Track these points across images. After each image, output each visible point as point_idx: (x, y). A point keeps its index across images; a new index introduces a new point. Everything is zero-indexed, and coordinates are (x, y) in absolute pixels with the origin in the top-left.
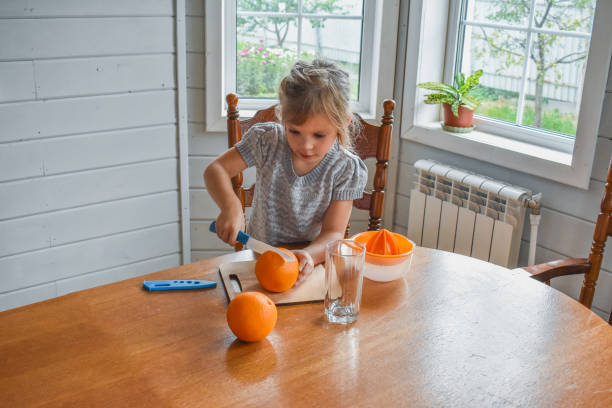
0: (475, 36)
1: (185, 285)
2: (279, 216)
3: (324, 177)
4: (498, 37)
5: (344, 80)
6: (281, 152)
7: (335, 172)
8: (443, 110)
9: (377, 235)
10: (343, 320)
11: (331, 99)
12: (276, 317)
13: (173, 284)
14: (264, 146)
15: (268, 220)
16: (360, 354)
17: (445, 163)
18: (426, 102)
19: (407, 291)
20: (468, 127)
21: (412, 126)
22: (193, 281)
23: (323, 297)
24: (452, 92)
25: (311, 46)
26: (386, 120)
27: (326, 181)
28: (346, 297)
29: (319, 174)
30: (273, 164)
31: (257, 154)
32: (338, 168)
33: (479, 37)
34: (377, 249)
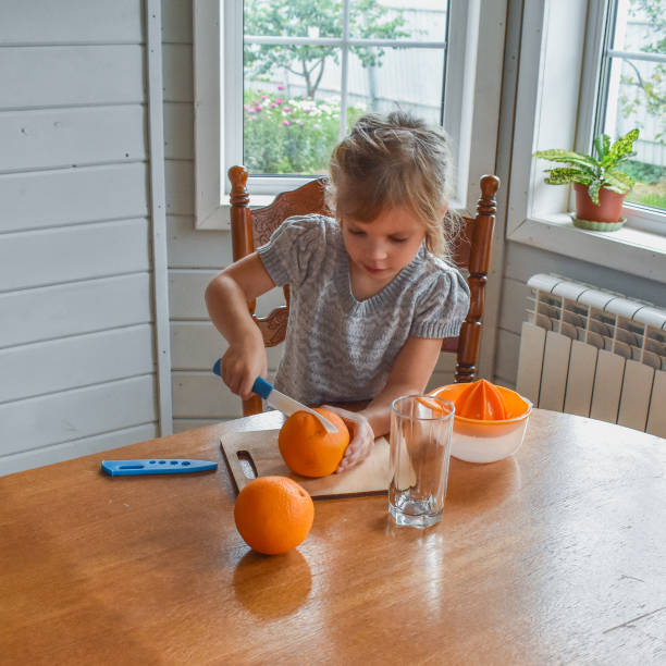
0: (625, 81)
1: (168, 466)
2: (327, 364)
3: (400, 300)
4: (660, 81)
5: (439, 148)
6: (333, 263)
7: (418, 293)
8: (574, 193)
9: (470, 389)
10: (418, 522)
11: (417, 180)
12: (312, 517)
13: (148, 466)
14: (305, 252)
15: (309, 370)
16: (445, 575)
17: (577, 279)
18: (547, 181)
19: (518, 477)
20: (615, 222)
21: (525, 221)
22: (180, 461)
23: (386, 487)
24: (589, 165)
25: (360, 96)
26: (485, 208)
27: (403, 307)
28: (423, 486)
29: (391, 294)
30: (319, 280)
31: (290, 266)
32: (424, 287)
33: (630, 83)
34: (472, 411)
